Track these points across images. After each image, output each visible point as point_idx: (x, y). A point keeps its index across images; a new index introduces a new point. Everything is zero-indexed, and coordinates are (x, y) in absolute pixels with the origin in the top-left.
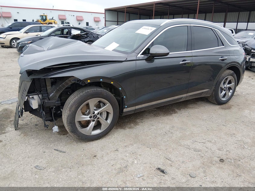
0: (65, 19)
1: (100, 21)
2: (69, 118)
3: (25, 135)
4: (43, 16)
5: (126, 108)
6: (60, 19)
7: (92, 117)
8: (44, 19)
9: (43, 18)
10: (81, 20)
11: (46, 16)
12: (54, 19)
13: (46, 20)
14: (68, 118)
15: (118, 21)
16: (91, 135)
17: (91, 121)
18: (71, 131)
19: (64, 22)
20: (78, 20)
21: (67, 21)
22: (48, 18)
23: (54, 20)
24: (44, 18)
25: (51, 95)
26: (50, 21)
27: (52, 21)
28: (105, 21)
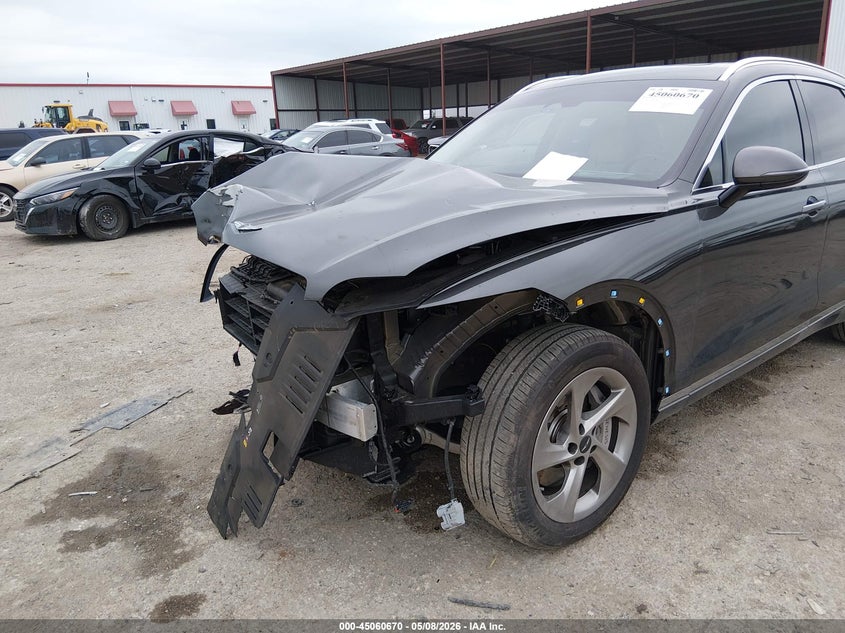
0: (134, 115)
1: (255, 113)
2: (516, 461)
3: (283, 554)
4: (55, 108)
5: (669, 395)
6: (114, 116)
7: (578, 445)
8: (60, 117)
9: (57, 115)
10: (190, 114)
11: (66, 109)
12: (94, 115)
13: (67, 119)
14: (510, 463)
15: (318, 110)
16: (574, 521)
17: (572, 463)
18: (520, 515)
19: (131, 125)
20: (176, 115)
21: (140, 120)
22: (75, 114)
23: (95, 119)
24: (61, 115)
25: (413, 376)
26: (84, 124)
27: (92, 123)
28: (277, 111)
